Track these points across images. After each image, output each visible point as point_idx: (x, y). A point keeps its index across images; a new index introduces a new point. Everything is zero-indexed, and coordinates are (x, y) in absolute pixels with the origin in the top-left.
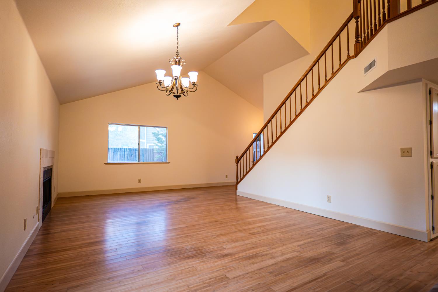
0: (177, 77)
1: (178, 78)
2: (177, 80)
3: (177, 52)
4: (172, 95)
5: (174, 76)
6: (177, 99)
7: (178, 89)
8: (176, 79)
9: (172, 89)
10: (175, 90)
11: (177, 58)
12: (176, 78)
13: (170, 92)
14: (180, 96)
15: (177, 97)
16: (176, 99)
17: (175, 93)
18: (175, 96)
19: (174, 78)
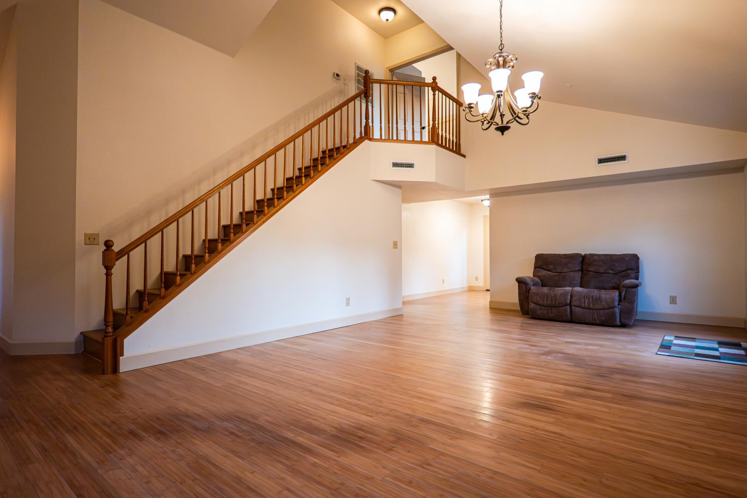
0: (501, 91)
1: (502, 93)
2: (502, 97)
3: (501, 44)
4: (493, 127)
5: (495, 91)
6: (503, 134)
7: (504, 115)
8: (499, 96)
9: (493, 117)
10: (498, 119)
11: (500, 56)
12: (500, 93)
13: (490, 123)
14: (507, 128)
15: (503, 129)
16: (501, 133)
17: (498, 124)
18: (498, 129)
19: (496, 94)
